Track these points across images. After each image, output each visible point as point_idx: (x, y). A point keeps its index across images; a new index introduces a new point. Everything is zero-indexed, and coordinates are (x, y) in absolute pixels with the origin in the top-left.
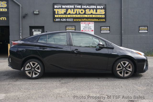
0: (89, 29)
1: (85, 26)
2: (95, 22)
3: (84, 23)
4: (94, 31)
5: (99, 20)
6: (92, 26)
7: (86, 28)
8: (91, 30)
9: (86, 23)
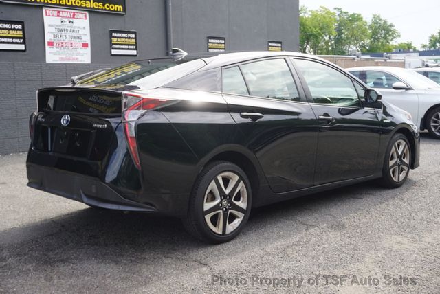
0: (74, 38)
1: (60, 23)
2: (92, 12)
3: (56, 14)
4: (89, 45)
5: (104, 5)
6: (84, 28)
7: (63, 33)
8: (82, 42)
9: (61, 14)
